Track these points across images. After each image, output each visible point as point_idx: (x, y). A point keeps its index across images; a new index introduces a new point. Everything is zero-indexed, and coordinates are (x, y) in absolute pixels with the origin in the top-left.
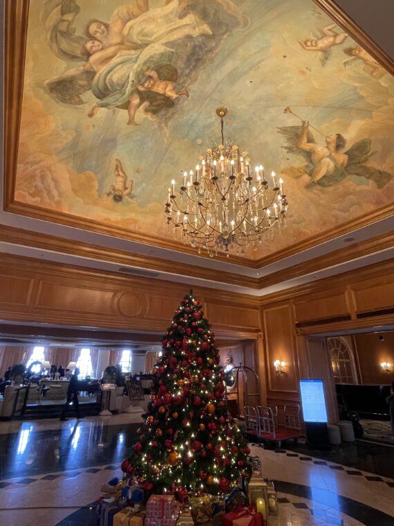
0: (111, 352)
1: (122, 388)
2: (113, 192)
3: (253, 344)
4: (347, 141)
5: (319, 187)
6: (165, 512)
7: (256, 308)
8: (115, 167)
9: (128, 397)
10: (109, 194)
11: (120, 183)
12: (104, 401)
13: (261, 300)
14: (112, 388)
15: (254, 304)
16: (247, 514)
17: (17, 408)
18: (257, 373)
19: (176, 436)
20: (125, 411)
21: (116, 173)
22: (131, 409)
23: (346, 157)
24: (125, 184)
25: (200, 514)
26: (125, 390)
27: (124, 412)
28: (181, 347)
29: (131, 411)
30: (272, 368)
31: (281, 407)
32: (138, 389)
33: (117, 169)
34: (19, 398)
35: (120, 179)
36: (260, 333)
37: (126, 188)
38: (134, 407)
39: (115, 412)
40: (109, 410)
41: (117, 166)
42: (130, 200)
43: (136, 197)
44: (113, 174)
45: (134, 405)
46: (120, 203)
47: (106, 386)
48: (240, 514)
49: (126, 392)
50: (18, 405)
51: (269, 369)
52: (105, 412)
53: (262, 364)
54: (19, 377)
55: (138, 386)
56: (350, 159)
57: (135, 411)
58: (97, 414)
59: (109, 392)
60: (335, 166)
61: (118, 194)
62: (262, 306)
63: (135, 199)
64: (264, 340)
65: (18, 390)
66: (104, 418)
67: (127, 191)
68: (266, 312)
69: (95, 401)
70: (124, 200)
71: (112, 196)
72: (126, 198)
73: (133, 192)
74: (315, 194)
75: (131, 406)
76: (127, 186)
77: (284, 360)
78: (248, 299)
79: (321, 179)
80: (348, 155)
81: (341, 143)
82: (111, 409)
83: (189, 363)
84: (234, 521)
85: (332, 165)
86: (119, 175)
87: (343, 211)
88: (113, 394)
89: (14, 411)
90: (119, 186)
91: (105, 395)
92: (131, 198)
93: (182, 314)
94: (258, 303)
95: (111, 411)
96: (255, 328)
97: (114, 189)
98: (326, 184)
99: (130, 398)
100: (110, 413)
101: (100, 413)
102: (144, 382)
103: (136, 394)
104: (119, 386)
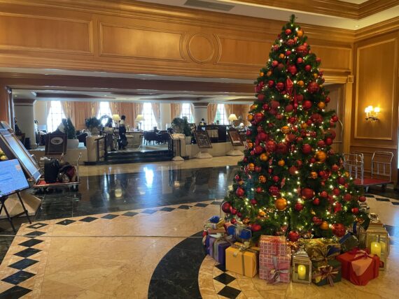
0: (172, 105)
1: (190, 138)
3: (339, 89)
6: (280, 251)
7: (348, 45)
9: (196, 145)
12: (175, 148)
13: (356, 36)
14: (180, 137)
15: (346, 41)
16: (365, 256)
17: (100, 155)
18: (341, 120)
19: (283, 183)
22: (200, 155)
25: (316, 254)
26: (193, 139)
27: (195, 158)
28: (284, 89)
29: (201, 157)
30: (361, 114)
31: (368, 155)
32: (205, 138)
34: (100, 147)
36: (349, 76)
38: (203, 154)
39: (186, 158)
40: (180, 156)
45: (203, 152)
47: (176, 136)
48: (357, 256)
49: (194, 141)
50: (100, 152)
51: (357, 115)
52: (177, 158)
53: (348, 110)
54: (95, 128)
55: (204, 136)
57: (203, 157)
58: (171, 160)
59: (179, 140)
62: (355, 43)
64: (354, 85)
65: (98, 140)
66: (177, 163)
68: (361, 50)
69: (167, 149)
75: (200, 153)
77: (379, 105)
78: (341, 34)
82: (182, 155)
83: (295, 108)
84: (353, 262)
88: (183, 143)
89: (98, 157)
91: (176, 144)
93: (281, 50)
94: (351, 39)
95: (183, 157)
96: (344, 71)
100: (182, 159)
101: (174, 159)
102: (209, 132)
103: (204, 142)
104: (187, 135)
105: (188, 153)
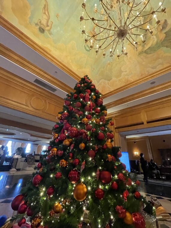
0: (22, 143)
1: (24, 159)
2: (39, 24)
4: (168, 25)
5: (144, 54)
8: (43, 6)
10: (37, 24)
11: (45, 20)
12: (14, 164)
20: (24, 169)
21: (44, 11)
22: (28, 168)
23: (165, 35)
24: (48, 22)
29: (27, 169)
33: (44, 8)
35: (45, 17)
37: (48, 26)
38: (29, 168)
39: (18, 170)
40: (15, 168)
41: (45, 5)
42: (49, 35)
43: (53, 35)
44: (41, 10)
45: (29, 167)
46: (43, 34)
47: (16, 157)
49: (26, 160)
52: (13, 169)
55: (32, 158)
56: (166, 37)
58: (8, 171)
59: (17, 159)
60: (157, 41)
61: (42, 27)
63: (52, 36)
66: (12, 172)
67: (48, 28)
70: (45, 33)
71: (38, 27)
72: (46, 32)
73: (52, 30)
74: (141, 58)
75: (28, 167)
76: (49, 24)
79: (147, 50)
80: (166, 34)
81: (165, 26)
82: (17, 168)
85: (156, 40)
86: (45, 13)
87: (153, 68)
88: (19, 160)
90: (44, 22)
91: (15, 161)
92: (50, 34)
95: (17, 169)
97: (40, 22)
98: (149, 52)
99: (28, 163)
100: (16, 170)
101: (11, 170)
102: (35, 157)
103: (31, 161)
104: (23, 157)
105: (21, 167)
